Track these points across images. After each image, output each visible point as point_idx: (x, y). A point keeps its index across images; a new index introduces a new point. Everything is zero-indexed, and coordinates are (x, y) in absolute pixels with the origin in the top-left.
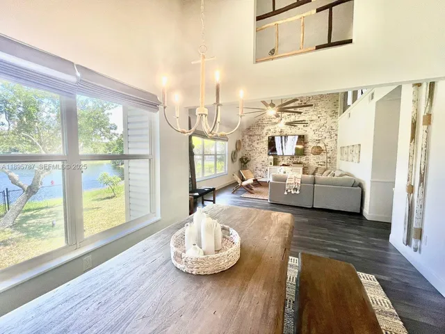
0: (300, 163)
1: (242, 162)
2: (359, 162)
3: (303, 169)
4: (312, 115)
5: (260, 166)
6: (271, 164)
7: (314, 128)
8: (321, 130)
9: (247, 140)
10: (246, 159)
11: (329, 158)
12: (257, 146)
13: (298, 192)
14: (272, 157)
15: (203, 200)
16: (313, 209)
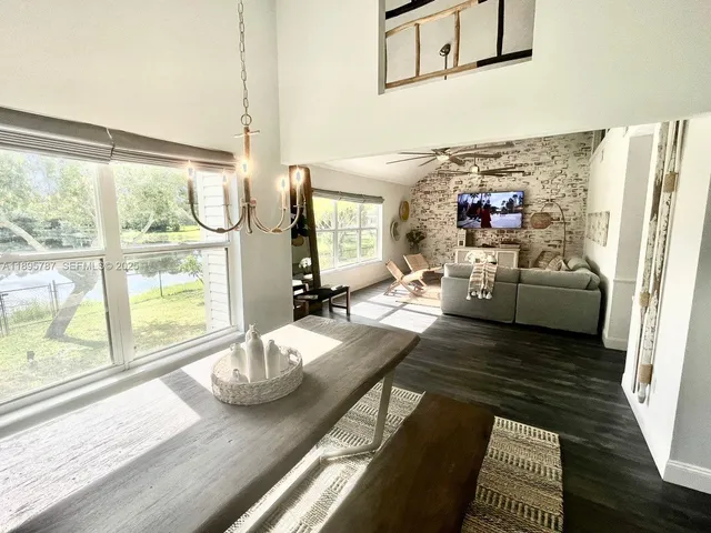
0: (515, 242)
1: (410, 241)
2: (605, 245)
3: (520, 253)
4: (540, 154)
5: (442, 247)
6: (461, 243)
7: (542, 178)
8: (556, 181)
9: (421, 201)
10: (418, 234)
11: (570, 233)
12: (437, 211)
13: (488, 297)
14: (463, 232)
15: (331, 306)
16: (514, 325)
